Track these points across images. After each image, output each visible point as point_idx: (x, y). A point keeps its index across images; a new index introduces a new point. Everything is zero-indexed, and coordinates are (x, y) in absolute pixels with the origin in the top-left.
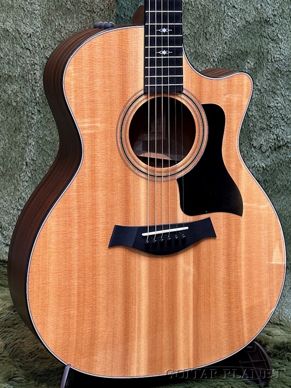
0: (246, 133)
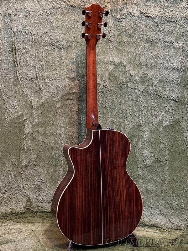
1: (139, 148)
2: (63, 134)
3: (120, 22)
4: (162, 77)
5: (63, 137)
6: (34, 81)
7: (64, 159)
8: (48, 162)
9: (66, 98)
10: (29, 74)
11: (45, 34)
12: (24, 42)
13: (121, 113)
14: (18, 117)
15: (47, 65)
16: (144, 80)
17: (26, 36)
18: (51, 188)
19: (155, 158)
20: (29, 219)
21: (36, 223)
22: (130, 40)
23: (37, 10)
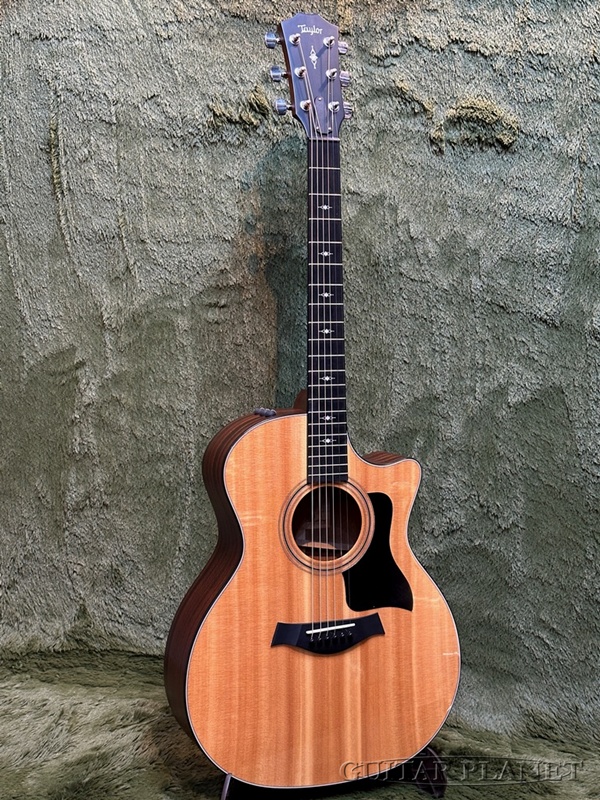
0: (417, 516)
1: (430, 471)
3: (385, 67)
4: (512, 247)
5: (194, 422)
6: (112, 246)
9: (207, 301)
10: (97, 224)
11: (149, 102)
12: (86, 125)
13: (377, 354)
14: (60, 355)
19: (482, 506)
20: (78, 673)
21: (99, 686)
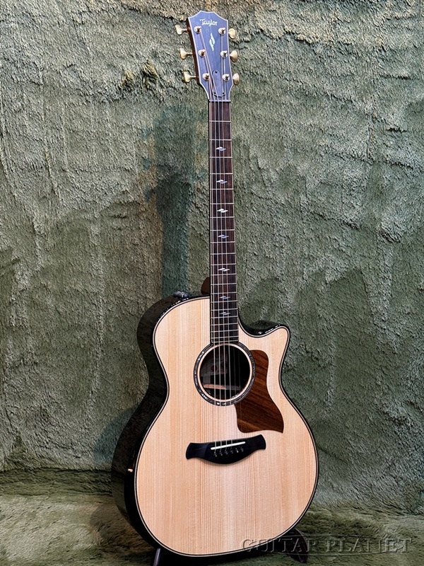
2: (102, 295)
7: (102, 351)
8: (65, 357)
15: (71, 138)
16: (288, 179)
17: (25, 71)
18: (71, 414)
22: (260, 89)
23: (50, 13)
